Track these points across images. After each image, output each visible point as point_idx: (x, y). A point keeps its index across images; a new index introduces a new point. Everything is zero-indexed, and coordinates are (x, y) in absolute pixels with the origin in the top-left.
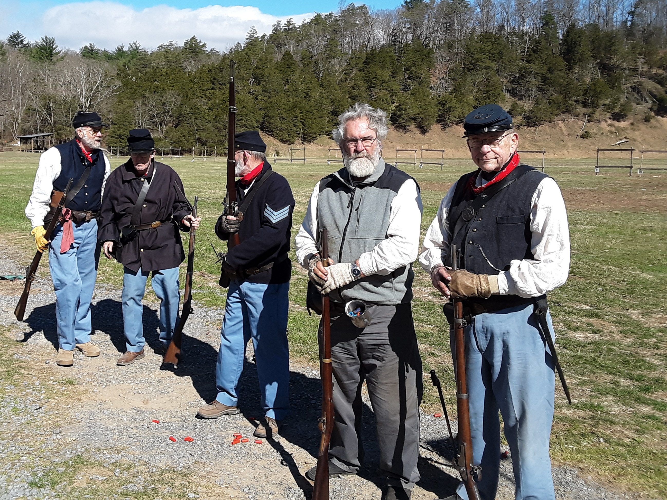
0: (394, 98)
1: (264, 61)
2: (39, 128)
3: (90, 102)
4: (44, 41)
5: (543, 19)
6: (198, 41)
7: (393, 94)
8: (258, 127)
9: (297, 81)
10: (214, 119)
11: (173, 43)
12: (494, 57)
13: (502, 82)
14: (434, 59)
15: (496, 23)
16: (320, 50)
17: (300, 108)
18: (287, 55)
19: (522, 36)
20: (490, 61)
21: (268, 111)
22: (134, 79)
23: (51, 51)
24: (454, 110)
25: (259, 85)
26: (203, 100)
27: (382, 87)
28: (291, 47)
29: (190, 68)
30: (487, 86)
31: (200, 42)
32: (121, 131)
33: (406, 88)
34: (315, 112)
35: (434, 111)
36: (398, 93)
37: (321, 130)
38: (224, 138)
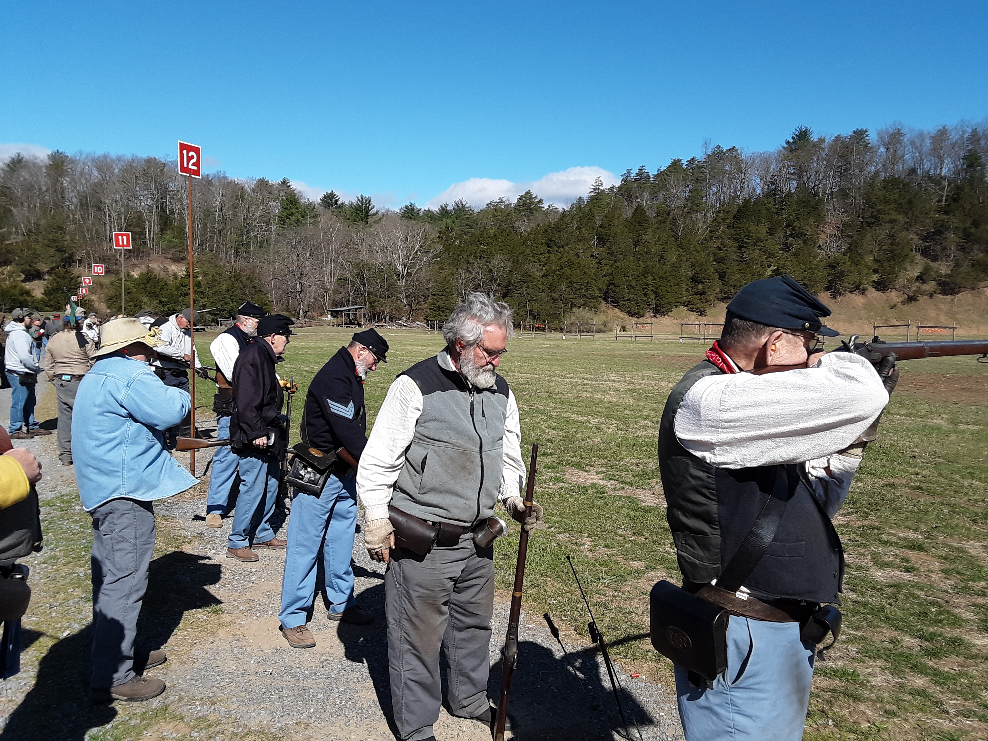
0: (771, 259)
1: (609, 218)
2: (351, 299)
3: (408, 270)
4: (359, 201)
5: (966, 159)
6: (534, 196)
7: (771, 255)
8: (600, 297)
9: (650, 241)
10: (549, 289)
11: (504, 199)
12: (901, 208)
13: (912, 239)
14: (824, 211)
15: (905, 165)
16: (680, 203)
17: (652, 274)
18: (639, 210)
19: (937, 181)
20: (897, 213)
21: (614, 278)
22: (457, 242)
23: (367, 212)
24: (847, 275)
25: (603, 247)
26: (536, 265)
27: (756, 247)
28: (645, 201)
29: (523, 228)
30: (891, 244)
31: (536, 197)
32: (441, 302)
33: (786, 248)
34: (671, 278)
35: (822, 276)
36: (776, 254)
37: (678, 300)
38: (560, 310)
